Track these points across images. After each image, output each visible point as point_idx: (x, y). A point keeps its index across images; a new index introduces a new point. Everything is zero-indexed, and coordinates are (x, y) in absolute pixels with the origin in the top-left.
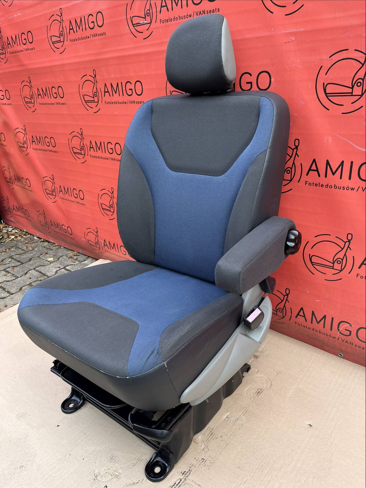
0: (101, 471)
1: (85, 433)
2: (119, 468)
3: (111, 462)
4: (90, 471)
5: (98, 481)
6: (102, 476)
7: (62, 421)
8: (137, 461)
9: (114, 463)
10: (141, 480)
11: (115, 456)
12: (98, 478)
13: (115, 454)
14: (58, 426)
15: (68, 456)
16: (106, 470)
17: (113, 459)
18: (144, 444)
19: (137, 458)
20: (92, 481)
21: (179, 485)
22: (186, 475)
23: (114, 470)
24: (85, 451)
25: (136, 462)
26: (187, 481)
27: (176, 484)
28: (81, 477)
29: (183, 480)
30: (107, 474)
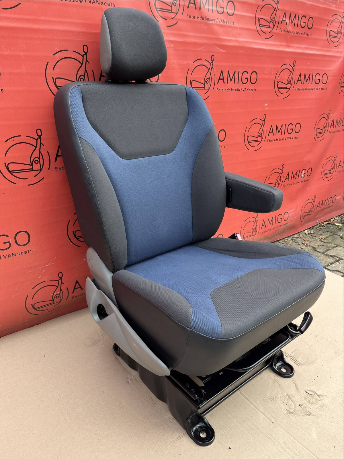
0: (285, 409)
1: (244, 421)
2: (282, 395)
3: (276, 401)
4: (286, 417)
5: (294, 411)
6: (290, 408)
7: (223, 445)
8: (275, 382)
9: (277, 398)
10: (293, 381)
11: (270, 396)
12: (292, 411)
13: (269, 397)
14: (230, 448)
15: (269, 436)
16: (284, 405)
17: (273, 398)
18: (260, 376)
19: (273, 382)
20: (295, 415)
21: (296, 361)
22: (288, 355)
23: (284, 399)
24: (264, 421)
25: (277, 383)
26: (292, 356)
27: (295, 362)
28: (292, 424)
29: (291, 358)
30: (288, 405)
